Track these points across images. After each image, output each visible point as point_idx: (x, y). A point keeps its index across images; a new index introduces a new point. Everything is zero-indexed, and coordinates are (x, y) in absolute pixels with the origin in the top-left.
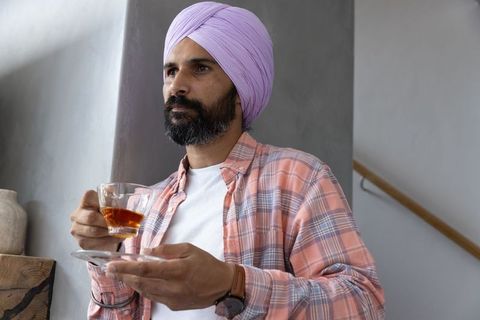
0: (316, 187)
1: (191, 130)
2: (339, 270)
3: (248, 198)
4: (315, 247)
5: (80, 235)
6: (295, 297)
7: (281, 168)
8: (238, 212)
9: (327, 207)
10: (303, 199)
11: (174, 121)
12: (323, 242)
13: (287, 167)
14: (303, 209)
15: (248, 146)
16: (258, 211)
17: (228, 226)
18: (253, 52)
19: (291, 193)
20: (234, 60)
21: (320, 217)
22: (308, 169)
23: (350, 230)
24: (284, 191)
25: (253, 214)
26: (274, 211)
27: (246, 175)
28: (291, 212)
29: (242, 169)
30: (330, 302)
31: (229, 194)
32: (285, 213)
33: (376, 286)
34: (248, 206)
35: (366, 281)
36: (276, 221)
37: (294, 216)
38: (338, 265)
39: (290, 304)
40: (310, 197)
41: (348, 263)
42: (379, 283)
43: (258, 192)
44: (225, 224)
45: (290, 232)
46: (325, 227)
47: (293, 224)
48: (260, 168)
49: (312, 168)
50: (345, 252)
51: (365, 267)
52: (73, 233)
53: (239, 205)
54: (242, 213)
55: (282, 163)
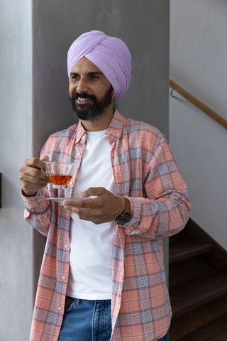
0: (160, 148)
1: (90, 113)
2: (170, 193)
3: (124, 152)
4: (158, 180)
5: (26, 181)
6: (154, 211)
7: (141, 136)
8: (120, 160)
9: (165, 159)
10: (153, 154)
11: (79, 108)
12: (162, 178)
13: (144, 135)
14: (154, 160)
15: (119, 120)
16: (131, 160)
17: (115, 168)
18: (122, 65)
19: (147, 150)
20: (112, 71)
21: (161, 164)
22: (155, 137)
23: (175, 171)
24: (143, 149)
25: (128, 162)
26: (138, 160)
27: (121, 139)
28: (147, 160)
29: (118, 135)
30: (169, 211)
31: (113, 150)
32: (144, 161)
33: (187, 200)
34: (124, 157)
35: (184, 199)
36: (139, 166)
37: (149, 163)
38: (170, 191)
39: (152, 215)
40: (157, 153)
41: (174, 189)
42: (189, 198)
43: (129, 149)
44: (113, 167)
45: (147, 172)
46: (164, 170)
47: (148, 167)
48: (128, 134)
49: (157, 136)
50: (173, 183)
51: (182, 190)
52: (21, 179)
53: (119, 156)
54: (122, 161)
55: (142, 133)
